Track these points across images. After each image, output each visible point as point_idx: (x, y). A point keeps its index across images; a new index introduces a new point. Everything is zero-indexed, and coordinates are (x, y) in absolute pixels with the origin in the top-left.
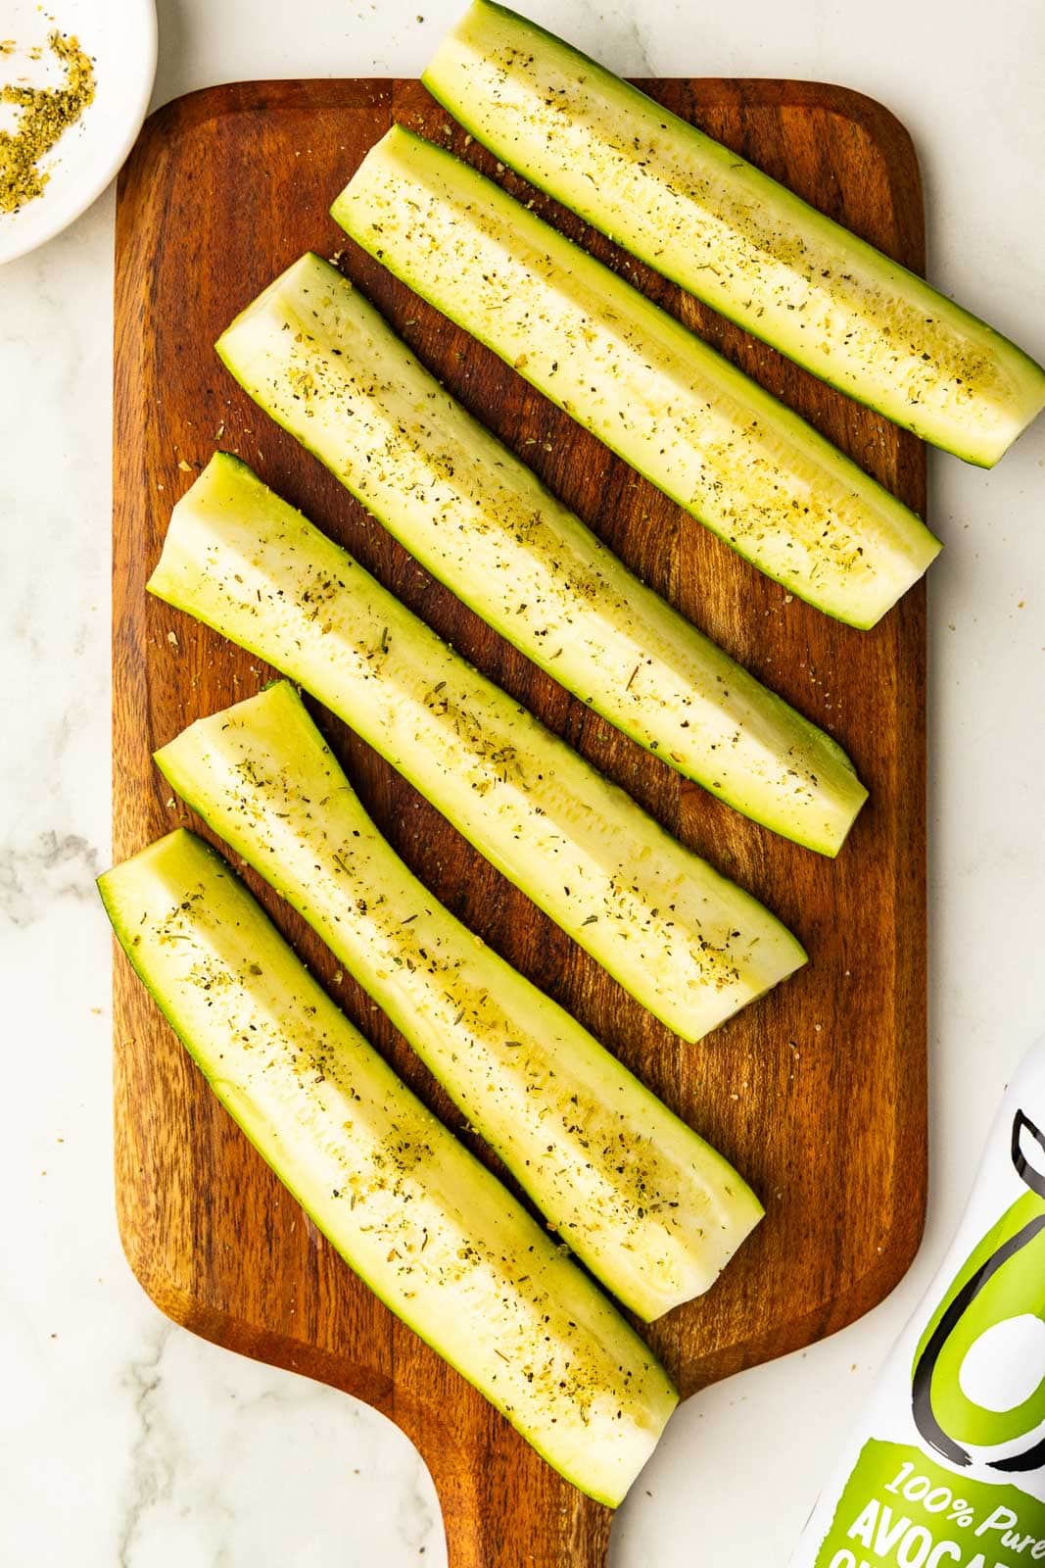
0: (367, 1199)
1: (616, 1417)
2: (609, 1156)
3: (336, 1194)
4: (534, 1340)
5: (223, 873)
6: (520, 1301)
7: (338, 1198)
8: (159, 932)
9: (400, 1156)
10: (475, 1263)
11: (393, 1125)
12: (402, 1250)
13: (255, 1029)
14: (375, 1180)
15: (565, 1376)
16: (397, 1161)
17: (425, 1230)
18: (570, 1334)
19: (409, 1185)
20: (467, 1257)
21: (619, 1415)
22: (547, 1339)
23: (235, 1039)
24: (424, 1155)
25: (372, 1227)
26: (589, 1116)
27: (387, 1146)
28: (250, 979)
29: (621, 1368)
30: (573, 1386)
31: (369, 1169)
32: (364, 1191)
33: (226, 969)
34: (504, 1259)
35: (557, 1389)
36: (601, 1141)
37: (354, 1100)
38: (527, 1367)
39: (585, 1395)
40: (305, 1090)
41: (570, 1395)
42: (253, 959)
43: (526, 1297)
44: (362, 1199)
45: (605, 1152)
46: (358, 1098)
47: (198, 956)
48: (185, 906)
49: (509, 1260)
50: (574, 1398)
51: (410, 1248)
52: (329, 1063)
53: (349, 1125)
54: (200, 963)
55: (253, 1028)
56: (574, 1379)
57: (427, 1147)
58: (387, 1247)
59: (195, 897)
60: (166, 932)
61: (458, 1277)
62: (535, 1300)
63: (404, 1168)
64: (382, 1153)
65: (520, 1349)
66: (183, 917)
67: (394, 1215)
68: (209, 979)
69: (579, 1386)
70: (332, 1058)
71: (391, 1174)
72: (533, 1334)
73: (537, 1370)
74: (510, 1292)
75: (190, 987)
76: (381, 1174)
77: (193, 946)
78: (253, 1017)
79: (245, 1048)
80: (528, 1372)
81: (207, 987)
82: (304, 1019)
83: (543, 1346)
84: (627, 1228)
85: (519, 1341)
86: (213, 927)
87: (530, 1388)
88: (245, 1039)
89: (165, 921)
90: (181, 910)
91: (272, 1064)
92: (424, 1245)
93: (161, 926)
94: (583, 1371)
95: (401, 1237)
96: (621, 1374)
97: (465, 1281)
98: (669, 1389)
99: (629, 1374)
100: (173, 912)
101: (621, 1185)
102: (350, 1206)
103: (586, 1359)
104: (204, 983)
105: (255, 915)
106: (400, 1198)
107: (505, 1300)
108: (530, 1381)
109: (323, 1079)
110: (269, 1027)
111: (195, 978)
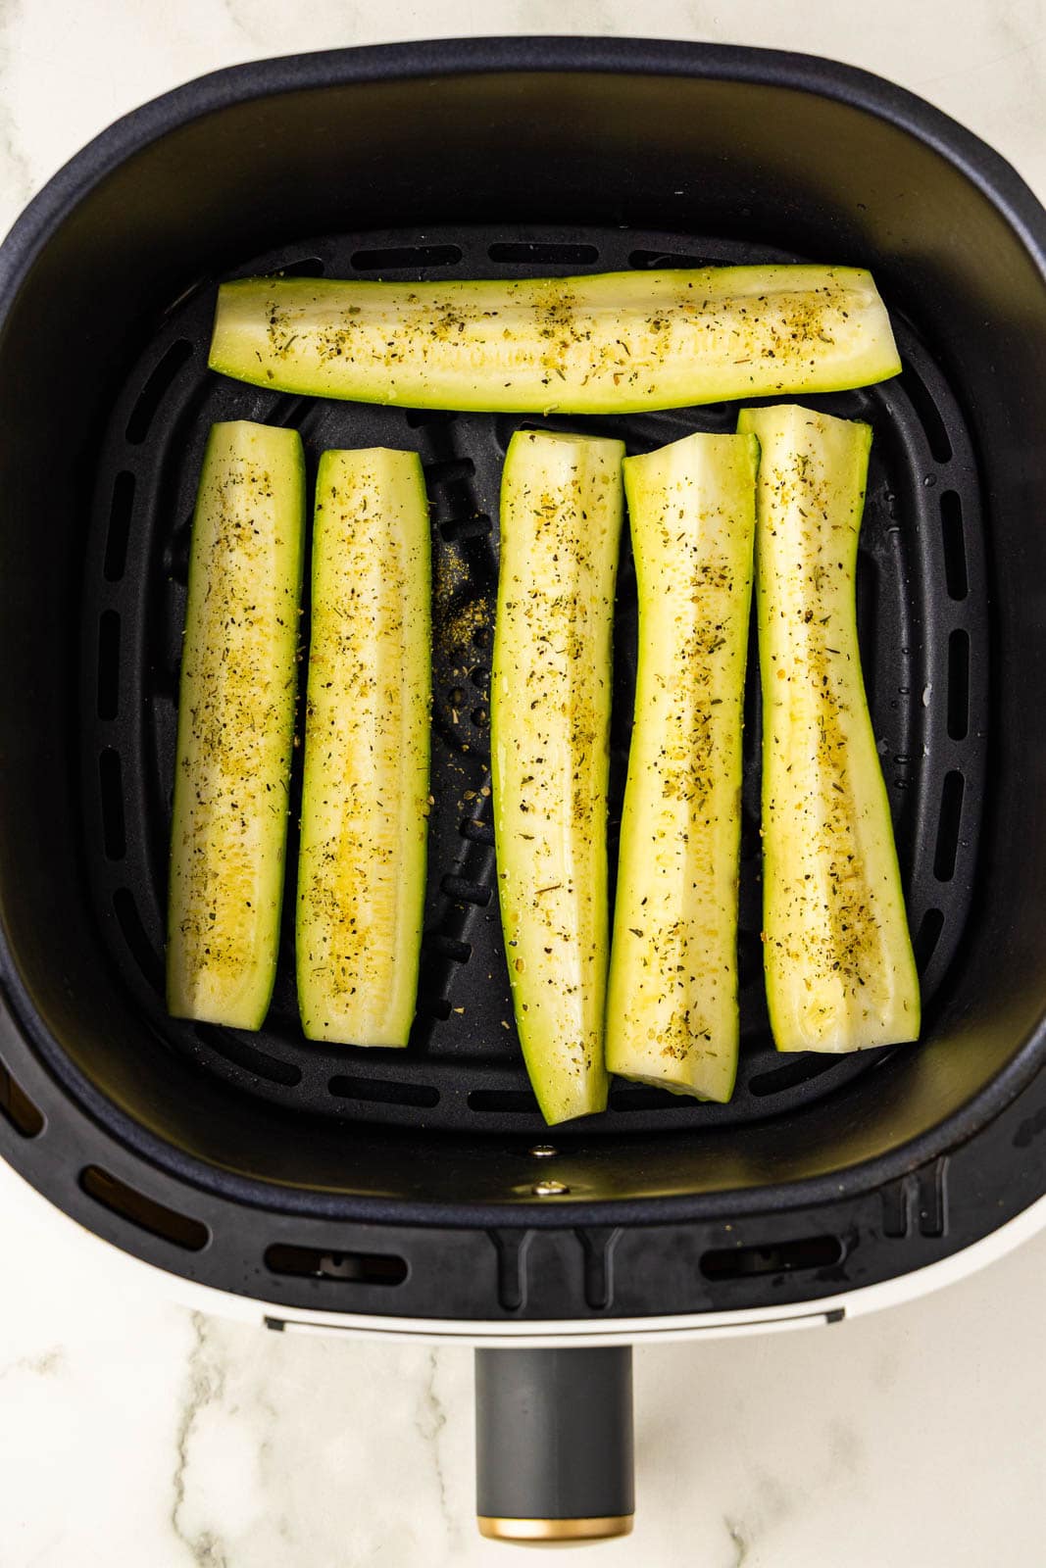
0: (566, 364)
1: (845, 318)
2: (844, 913)
3: (545, 382)
4: (750, 330)
5: (273, 283)
6: (717, 318)
7: (550, 383)
8: (277, 354)
9: (556, 318)
10: (668, 327)
11: (533, 306)
12: (619, 369)
13: (393, 343)
14: (558, 348)
15: (792, 329)
16: (557, 322)
17: (618, 342)
18: (766, 304)
19: (580, 327)
20: (659, 329)
21: (845, 315)
22: (757, 320)
23: (388, 364)
24: (569, 302)
25: (587, 377)
26: (850, 877)
27: (541, 320)
28: (356, 318)
29: (817, 291)
30: (801, 331)
31: (547, 346)
32: (560, 361)
33: (337, 328)
34: (681, 307)
35: (793, 343)
36: (847, 899)
37: (494, 317)
38: (764, 350)
39: (813, 328)
40: (461, 343)
41: (805, 337)
42: (346, 307)
43: (718, 311)
44: (563, 367)
45: (843, 908)
46: (495, 314)
47: (313, 342)
48: (273, 321)
49: (684, 304)
50: (809, 336)
51: (622, 363)
52: (456, 313)
53: (507, 333)
54: (319, 344)
55: (391, 344)
56: (797, 325)
57: (566, 297)
58: (608, 377)
59: (273, 311)
60: (280, 349)
61: (667, 347)
62: (725, 308)
63: (566, 321)
64: (544, 326)
65: (747, 345)
66: (279, 328)
67: (591, 354)
68: (334, 346)
69: (804, 325)
70: (454, 309)
71: (562, 333)
72: (746, 327)
73: (770, 345)
74: (706, 319)
75: (329, 364)
76: (556, 340)
77: (304, 338)
78: (384, 337)
79: (400, 361)
80: (766, 353)
81: (339, 352)
82: (413, 307)
83: (758, 327)
84: (819, 971)
85: (742, 340)
86: (302, 315)
87: (778, 361)
88: (394, 356)
89: (271, 343)
90: (274, 326)
91: (425, 352)
92: (627, 351)
93: (274, 349)
94: (797, 314)
95: (610, 363)
96: (820, 294)
97: (674, 343)
98: (858, 273)
99: (826, 289)
100: (270, 332)
101: (838, 938)
102: (561, 379)
103: (791, 307)
104: (335, 352)
105: (318, 285)
106: (584, 339)
107: (708, 327)
108: (774, 356)
109: (463, 325)
110: (399, 333)
111: (326, 355)
